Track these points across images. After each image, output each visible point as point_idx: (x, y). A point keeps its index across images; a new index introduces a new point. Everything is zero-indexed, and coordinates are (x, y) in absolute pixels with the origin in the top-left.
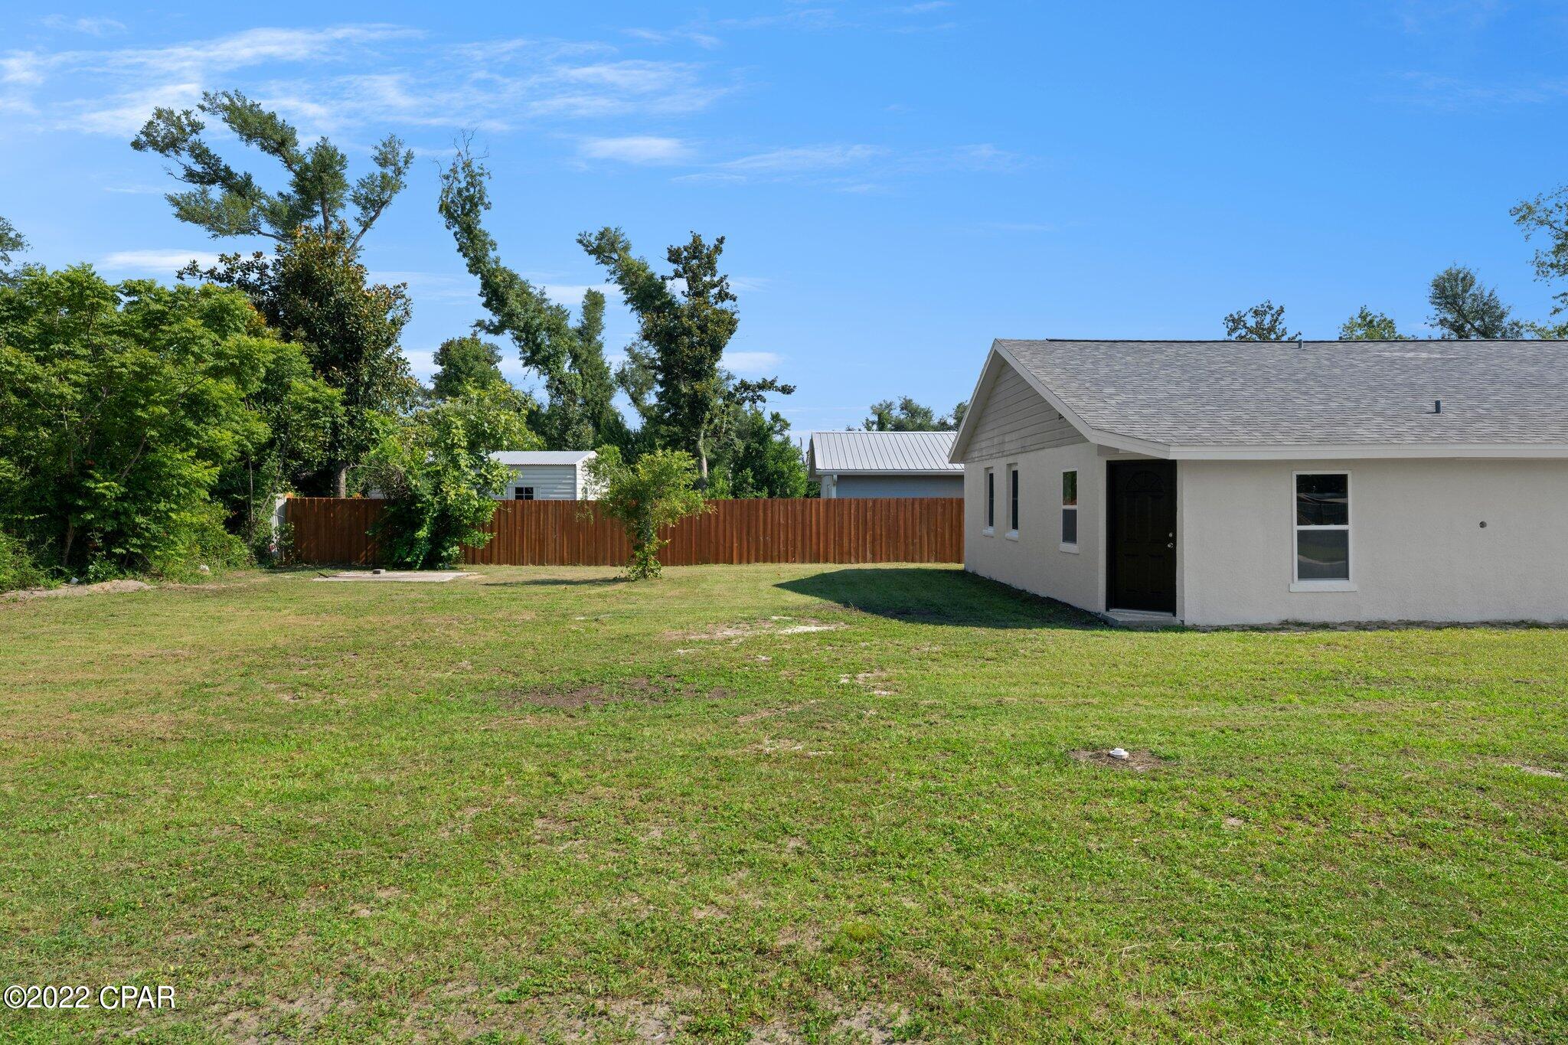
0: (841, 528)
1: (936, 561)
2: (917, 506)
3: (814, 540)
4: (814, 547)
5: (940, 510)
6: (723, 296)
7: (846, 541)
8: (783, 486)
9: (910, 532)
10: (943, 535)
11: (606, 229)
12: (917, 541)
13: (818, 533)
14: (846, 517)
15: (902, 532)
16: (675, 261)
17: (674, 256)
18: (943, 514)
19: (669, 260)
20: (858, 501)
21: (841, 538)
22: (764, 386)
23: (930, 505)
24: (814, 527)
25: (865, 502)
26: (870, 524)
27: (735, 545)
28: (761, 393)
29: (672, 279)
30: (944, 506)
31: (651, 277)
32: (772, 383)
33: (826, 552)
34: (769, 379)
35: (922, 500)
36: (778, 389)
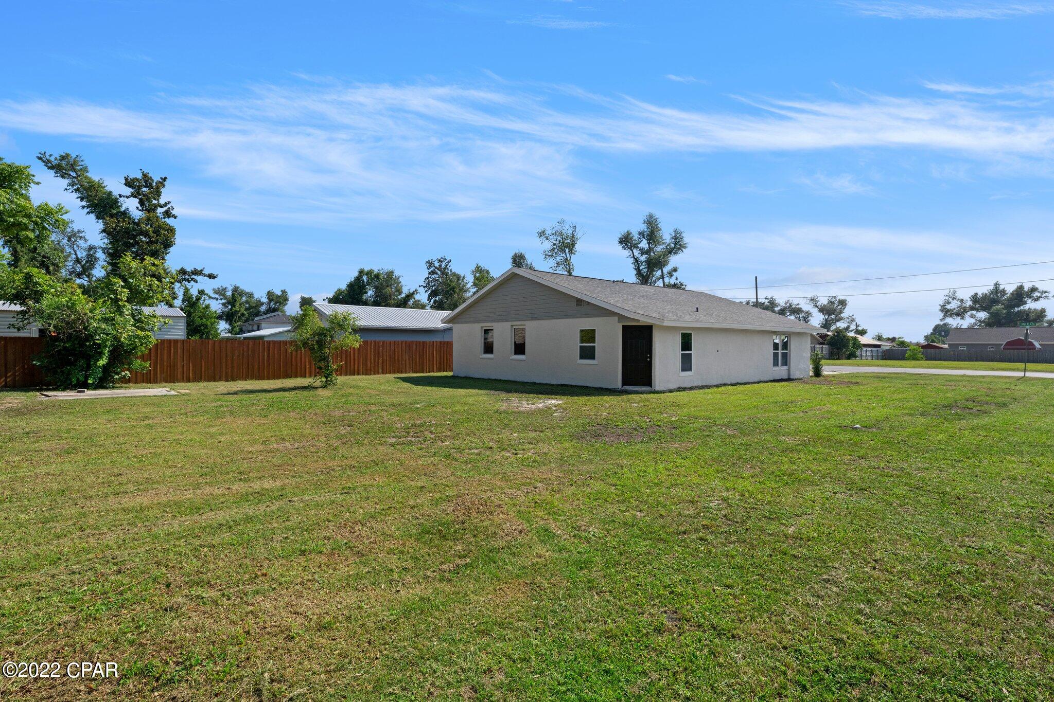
0: (366, 356)
1: (413, 372)
2: (404, 345)
3: (352, 363)
4: (352, 367)
5: (414, 347)
6: (167, 214)
7: (369, 363)
8: (208, 333)
9: (400, 359)
10: (416, 359)
11: (67, 155)
12: (404, 362)
13: (354, 359)
14: (369, 350)
15: (397, 358)
16: (130, 186)
17: (129, 183)
18: (416, 350)
19: (126, 184)
20: (375, 342)
21: (366, 361)
22: (196, 272)
23: (409, 345)
24: (352, 356)
25: (379, 342)
26: (381, 354)
27: (307, 366)
28: (193, 277)
29: (128, 197)
30: (416, 345)
31: (110, 193)
32: (202, 270)
33: (359, 370)
34: (199, 269)
35: (406, 342)
36: (205, 275)
